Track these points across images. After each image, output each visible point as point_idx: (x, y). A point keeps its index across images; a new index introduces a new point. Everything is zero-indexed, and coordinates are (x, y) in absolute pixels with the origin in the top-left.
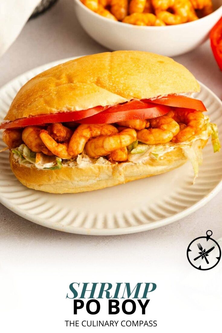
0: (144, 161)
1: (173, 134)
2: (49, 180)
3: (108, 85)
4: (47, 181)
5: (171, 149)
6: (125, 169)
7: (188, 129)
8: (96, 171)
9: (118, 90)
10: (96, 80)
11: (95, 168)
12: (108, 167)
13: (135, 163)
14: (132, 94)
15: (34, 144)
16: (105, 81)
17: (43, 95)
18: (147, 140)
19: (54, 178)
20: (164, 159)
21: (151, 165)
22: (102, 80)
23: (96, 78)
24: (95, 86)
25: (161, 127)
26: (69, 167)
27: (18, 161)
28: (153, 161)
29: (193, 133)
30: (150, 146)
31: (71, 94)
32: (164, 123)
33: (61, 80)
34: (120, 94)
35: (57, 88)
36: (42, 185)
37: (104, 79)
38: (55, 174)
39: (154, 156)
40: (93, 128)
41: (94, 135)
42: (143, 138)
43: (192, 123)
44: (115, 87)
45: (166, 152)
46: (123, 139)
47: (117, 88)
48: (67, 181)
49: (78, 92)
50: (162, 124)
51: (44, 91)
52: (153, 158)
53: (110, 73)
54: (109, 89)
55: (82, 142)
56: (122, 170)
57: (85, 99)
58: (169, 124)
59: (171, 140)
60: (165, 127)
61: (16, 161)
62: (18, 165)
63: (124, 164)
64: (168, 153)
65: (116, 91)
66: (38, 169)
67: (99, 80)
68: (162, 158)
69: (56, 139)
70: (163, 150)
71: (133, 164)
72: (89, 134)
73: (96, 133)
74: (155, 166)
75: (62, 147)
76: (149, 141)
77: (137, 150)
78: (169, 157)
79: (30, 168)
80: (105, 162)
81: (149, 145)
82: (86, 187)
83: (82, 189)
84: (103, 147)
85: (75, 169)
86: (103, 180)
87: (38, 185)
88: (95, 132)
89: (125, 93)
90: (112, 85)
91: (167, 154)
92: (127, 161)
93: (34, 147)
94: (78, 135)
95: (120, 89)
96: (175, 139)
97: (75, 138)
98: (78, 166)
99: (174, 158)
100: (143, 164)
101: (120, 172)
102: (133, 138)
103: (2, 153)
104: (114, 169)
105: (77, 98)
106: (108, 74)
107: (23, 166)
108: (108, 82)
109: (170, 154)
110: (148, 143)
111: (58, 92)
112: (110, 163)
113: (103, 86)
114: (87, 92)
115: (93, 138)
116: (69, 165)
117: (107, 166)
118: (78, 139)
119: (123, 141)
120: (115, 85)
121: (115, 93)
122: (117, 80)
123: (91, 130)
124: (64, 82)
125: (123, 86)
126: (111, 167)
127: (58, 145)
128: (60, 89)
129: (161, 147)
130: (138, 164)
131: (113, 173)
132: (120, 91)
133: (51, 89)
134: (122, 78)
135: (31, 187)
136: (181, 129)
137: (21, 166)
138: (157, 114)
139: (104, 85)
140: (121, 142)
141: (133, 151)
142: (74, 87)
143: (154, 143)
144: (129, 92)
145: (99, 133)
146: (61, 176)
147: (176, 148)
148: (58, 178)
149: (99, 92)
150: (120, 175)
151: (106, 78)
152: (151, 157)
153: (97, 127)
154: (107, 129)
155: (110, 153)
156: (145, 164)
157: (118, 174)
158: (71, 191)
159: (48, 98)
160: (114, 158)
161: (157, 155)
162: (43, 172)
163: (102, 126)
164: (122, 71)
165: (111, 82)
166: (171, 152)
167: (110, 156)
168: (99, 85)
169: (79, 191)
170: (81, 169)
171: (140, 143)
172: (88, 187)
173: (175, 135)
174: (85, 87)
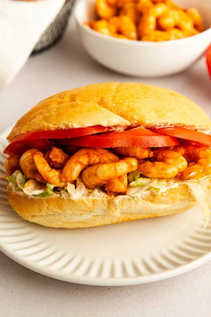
0: (143, 196)
1: (179, 169)
2: (41, 210)
3: (111, 106)
4: (38, 211)
5: (176, 185)
6: (122, 203)
7: (196, 166)
8: (90, 205)
9: (121, 111)
10: (99, 101)
11: (88, 202)
12: (103, 200)
13: (133, 196)
14: (135, 117)
15: (28, 169)
16: (108, 102)
17: (43, 112)
18: (148, 173)
19: (46, 209)
20: (166, 195)
21: (152, 201)
22: (105, 100)
23: (100, 98)
24: (97, 105)
25: (166, 161)
26: (61, 197)
27: (12, 189)
28: (153, 197)
29: (201, 171)
30: (152, 180)
31: (71, 111)
32: (170, 157)
33: (64, 99)
34: (122, 116)
35: (59, 105)
36: (35, 216)
37: (107, 99)
38: (46, 203)
39: (155, 191)
40: (92, 155)
41: (91, 162)
42: (144, 170)
43: (201, 161)
44: (118, 108)
45: (169, 188)
46: (119, 166)
47: (120, 109)
48: (59, 214)
49: (77, 109)
50: (168, 158)
51: (45, 108)
52: (154, 193)
53: (115, 95)
54: (112, 109)
55: (78, 169)
56: (118, 204)
57: (84, 116)
58: (175, 158)
59: (175, 175)
60: (170, 161)
61: (11, 188)
62: (11, 192)
63: (121, 197)
64: (171, 189)
65: (119, 113)
66: (29, 197)
67: (102, 101)
68: (164, 195)
69: (51, 164)
70: (165, 185)
71: (131, 198)
72: (85, 161)
73: (95, 160)
74: (156, 203)
75: (55, 173)
76: (151, 173)
77: (137, 183)
78: (173, 195)
79: (21, 196)
80: (101, 195)
81: (151, 178)
82: (81, 223)
83: (77, 224)
84: (96, 175)
85: (67, 200)
86: (100, 216)
87: (31, 216)
88: (93, 159)
89: (128, 115)
90: (116, 106)
91: (171, 191)
92: (124, 194)
93: (29, 172)
94: (74, 160)
95: (123, 110)
96: (179, 175)
97: (70, 163)
98: (71, 197)
99: (179, 196)
100: (143, 199)
101: (115, 206)
102: (132, 166)
103: (2, 179)
104: (109, 202)
105: (76, 115)
106: (112, 95)
107: (15, 193)
108: (111, 103)
109: (174, 191)
110: (149, 175)
111: (58, 109)
112: (106, 196)
113: (105, 107)
114: (87, 110)
115: (90, 165)
116: (61, 196)
117: (101, 199)
118: (73, 165)
119: (118, 168)
120: (118, 106)
121: (118, 114)
122: (121, 101)
123: (89, 156)
124: (67, 101)
125: (126, 108)
126: (106, 200)
127: (51, 170)
128: (60, 107)
129: (164, 182)
130: (136, 198)
131: (109, 206)
132: (123, 113)
133: (52, 107)
134: (127, 101)
135: (25, 218)
136: (188, 165)
137: (13, 194)
138: (163, 144)
139: (107, 105)
140: (115, 170)
141: (132, 184)
142: (75, 105)
143: (156, 176)
144: (132, 114)
145: (97, 160)
146: (52, 207)
147: (181, 185)
148: (49, 208)
149: (100, 110)
150: (116, 209)
151: (110, 99)
152: (151, 192)
153: (96, 154)
154: (107, 157)
155: (106, 182)
156: (145, 199)
157: (113, 208)
158: (66, 226)
159: (47, 115)
160: (110, 188)
161: (159, 189)
162: (33, 200)
163: (102, 154)
164: (128, 94)
165: (115, 103)
166: (175, 189)
167: (106, 186)
168: (102, 105)
169: (74, 226)
170: (73, 201)
171: (142, 176)
172: (83, 222)
173: (181, 170)
174: (87, 105)
